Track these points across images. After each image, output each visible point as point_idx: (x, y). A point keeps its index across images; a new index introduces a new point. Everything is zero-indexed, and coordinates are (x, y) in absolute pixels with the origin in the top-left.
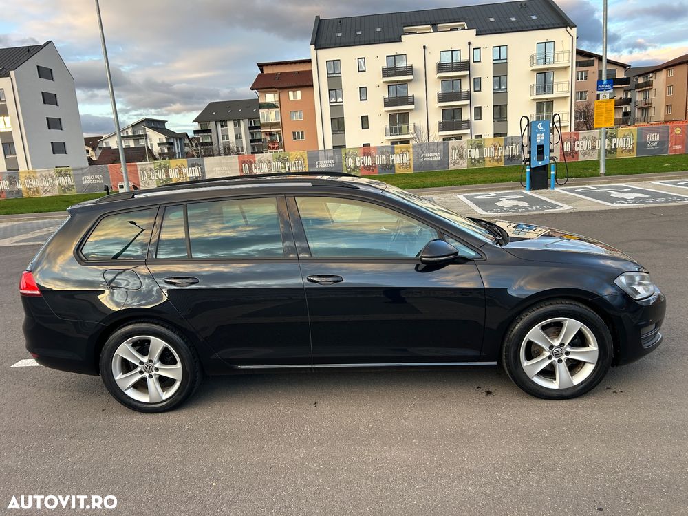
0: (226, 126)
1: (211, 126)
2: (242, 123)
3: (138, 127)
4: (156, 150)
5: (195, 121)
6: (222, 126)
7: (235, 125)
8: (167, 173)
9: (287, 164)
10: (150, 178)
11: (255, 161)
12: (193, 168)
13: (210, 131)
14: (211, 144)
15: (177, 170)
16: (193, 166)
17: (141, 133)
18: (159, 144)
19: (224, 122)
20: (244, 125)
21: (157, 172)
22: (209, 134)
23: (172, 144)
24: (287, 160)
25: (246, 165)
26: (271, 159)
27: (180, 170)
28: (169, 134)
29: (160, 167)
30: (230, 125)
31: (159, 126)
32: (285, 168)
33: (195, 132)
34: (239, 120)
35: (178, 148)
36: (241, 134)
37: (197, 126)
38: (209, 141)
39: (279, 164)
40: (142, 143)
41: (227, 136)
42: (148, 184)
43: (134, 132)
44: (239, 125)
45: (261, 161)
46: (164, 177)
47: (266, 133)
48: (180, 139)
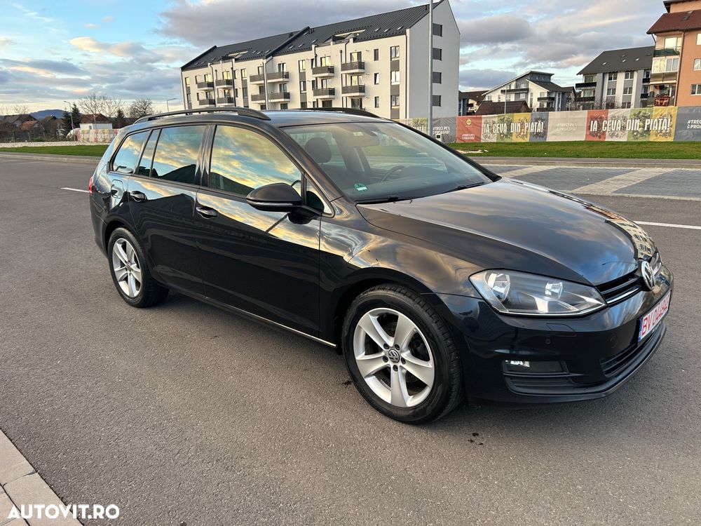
0: (615, 78)
1: (597, 78)
2: (636, 74)
3: (522, 80)
4: (536, 105)
5: (580, 73)
6: (610, 79)
7: (626, 77)
8: (509, 126)
9: (648, 122)
10: (492, 131)
11: (607, 117)
12: (536, 123)
13: (595, 84)
14: (593, 99)
15: (519, 125)
16: (537, 120)
17: (523, 86)
18: (539, 99)
19: (613, 74)
20: (637, 77)
21: (499, 126)
22: (594, 87)
23: (553, 99)
24: (649, 117)
25: (596, 122)
26: (628, 116)
27: (522, 124)
28: (553, 88)
29: (502, 121)
30: (621, 78)
31: (542, 79)
32: (644, 127)
33: (578, 85)
34: (632, 72)
35: (559, 103)
36: (631, 88)
37: (581, 79)
38: (592, 96)
39: (638, 122)
40: (522, 97)
41: (614, 90)
42: (489, 137)
43: (517, 86)
44: (632, 77)
45: (614, 118)
46: (505, 131)
47: (655, 86)
48: (563, 94)
